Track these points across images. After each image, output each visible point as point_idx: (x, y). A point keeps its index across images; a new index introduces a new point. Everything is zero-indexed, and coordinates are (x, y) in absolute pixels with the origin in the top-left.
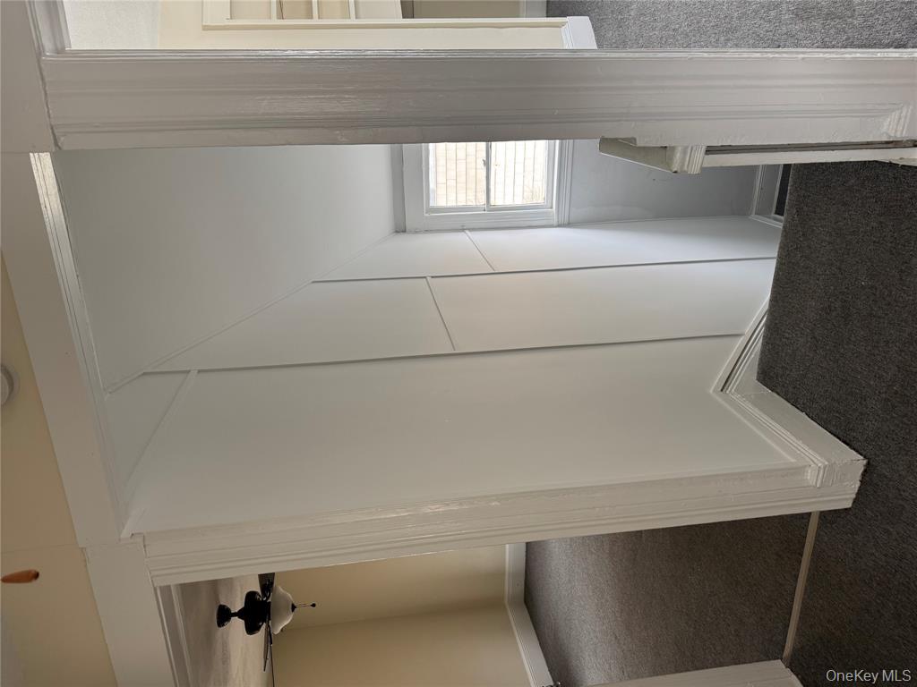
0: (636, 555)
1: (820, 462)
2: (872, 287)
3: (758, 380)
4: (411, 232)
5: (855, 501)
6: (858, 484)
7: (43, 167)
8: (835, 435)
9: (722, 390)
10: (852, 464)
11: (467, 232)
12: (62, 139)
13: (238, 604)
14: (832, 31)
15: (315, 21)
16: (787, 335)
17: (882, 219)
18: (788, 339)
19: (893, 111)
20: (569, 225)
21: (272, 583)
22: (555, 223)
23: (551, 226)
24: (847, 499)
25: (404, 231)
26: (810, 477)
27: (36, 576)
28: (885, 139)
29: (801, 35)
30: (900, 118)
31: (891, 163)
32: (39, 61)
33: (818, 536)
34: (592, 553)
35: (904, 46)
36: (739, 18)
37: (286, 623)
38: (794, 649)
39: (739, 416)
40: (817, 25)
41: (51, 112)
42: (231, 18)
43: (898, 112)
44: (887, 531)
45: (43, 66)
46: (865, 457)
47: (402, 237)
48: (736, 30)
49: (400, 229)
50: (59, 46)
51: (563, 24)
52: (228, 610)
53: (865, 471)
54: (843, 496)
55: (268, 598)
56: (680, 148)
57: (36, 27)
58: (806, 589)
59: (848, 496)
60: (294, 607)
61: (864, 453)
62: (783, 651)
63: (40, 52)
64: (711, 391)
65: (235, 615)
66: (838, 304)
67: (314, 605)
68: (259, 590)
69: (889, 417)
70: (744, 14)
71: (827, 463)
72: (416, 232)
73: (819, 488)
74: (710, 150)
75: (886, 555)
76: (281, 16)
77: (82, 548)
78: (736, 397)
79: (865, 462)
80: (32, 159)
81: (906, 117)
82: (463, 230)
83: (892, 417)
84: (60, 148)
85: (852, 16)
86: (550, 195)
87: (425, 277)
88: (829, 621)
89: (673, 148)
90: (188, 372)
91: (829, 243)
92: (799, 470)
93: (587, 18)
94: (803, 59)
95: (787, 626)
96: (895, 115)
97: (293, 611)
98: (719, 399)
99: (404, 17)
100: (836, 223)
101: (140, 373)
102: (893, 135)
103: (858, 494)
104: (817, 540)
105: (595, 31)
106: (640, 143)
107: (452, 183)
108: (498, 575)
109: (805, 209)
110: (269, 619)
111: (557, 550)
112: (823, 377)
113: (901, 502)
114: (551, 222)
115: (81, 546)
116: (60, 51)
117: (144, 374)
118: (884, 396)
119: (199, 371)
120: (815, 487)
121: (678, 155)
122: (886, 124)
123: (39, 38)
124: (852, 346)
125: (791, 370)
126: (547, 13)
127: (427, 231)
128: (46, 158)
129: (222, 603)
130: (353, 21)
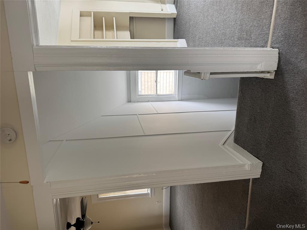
0: (203, 203)
1: (249, 163)
2: (261, 112)
3: (234, 142)
4: (133, 102)
5: (261, 175)
6: (261, 170)
7: (30, 75)
8: (255, 156)
9: (223, 145)
10: (259, 164)
11: (150, 102)
12: (37, 68)
13: (73, 222)
14: (247, 43)
15: (104, 39)
16: (241, 128)
17: (262, 93)
18: (241, 129)
19: (260, 63)
20: (182, 100)
21: (85, 215)
22: (177, 100)
23: (176, 101)
24: (258, 175)
25: (131, 102)
26: (247, 168)
27: (28, 182)
28: (258, 71)
29: (240, 44)
30: (262, 65)
31: (263, 78)
32: (32, 48)
33: (252, 187)
34: (190, 205)
35: (264, 47)
36: (224, 40)
37: (90, 228)
38: (248, 226)
39: (228, 152)
40: (243, 41)
41: (35, 61)
42: (79, 38)
43: (261, 64)
44: (269, 183)
45: (33, 49)
46: (262, 162)
47: (130, 104)
48: (224, 43)
49: (129, 101)
50: (37, 44)
51: (178, 41)
52: (70, 224)
53: (263, 166)
54: (257, 173)
55: (84, 220)
56: (203, 73)
57: (33, 40)
58: (250, 205)
59: (259, 174)
60: (92, 223)
61: (262, 160)
62: (245, 226)
63: (33, 46)
64: (220, 145)
65: (72, 225)
66: (253, 118)
67: (99, 222)
68: (81, 217)
69: (267, 149)
70: (226, 39)
71: (251, 163)
72: (134, 102)
73: (250, 171)
74: (211, 74)
75: (270, 191)
76: (94, 38)
77: (32, 186)
78: (227, 147)
79: (262, 163)
80: (28, 73)
81: (263, 65)
82: (149, 101)
83: (268, 149)
84: (36, 70)
85: (251, 39)
86: (175, 91)
87: (136, 115)
88: (257, 214)
89: (201, 73)
90: (63, 140)
91: (250, 101)
92: (243, 165)
93: (185, 39)
94: (234, 50)
95: (246, 218)
96: (260, 64)
97: (92, 224)
98: (222, 147)
99: (131, 39)
100: (251, 95)
101: (49, 140)
102: (260, 69)
103: (261, 173)
104: (252, 189)
105: (187, 43)
106: (192, 71)
107: (146, 89)
108: (161, 216)
109: (243, 91)
110: (84, 227)
111: (179, 206)
112: (251, 139)
113: (272, 174)
114: (176, 100)
115: (32, 185)
116: (38, 45)
117: (50, 141)
118: (266, 143)
119: (66, 140)
120: (248, 170)
121: (203, 75)
122: (258, 67)
123: (33, 42)
124: (257, 130)
125: (242, 138)
126: (174, 38)
127: (138, 102)
128: (31, 72)
129: (69, 222)
130: (116, 40)
